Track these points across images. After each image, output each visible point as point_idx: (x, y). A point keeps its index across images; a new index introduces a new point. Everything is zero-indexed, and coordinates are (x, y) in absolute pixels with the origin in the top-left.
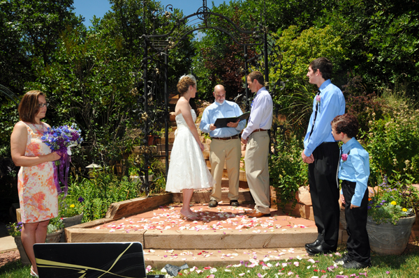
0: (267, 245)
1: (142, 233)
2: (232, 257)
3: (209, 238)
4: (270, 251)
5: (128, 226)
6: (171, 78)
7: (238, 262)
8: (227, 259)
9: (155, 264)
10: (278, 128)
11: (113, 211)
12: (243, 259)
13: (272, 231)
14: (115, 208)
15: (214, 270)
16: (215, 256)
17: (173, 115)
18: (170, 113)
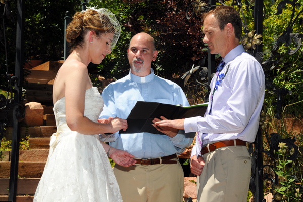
17: (35, 110)
18: (26, 104)
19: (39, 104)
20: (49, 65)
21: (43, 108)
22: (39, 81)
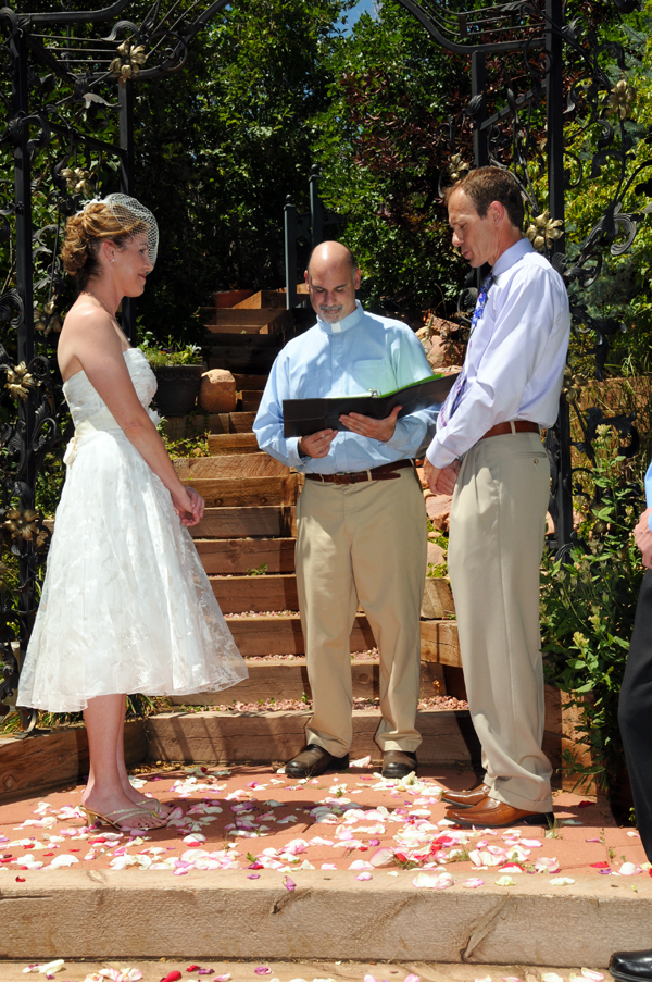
0: (480, 947)
3: (216, 904)
4: (485, 976)
6: (234, 217)
10: (601, 429)
13: (506, 881)
17: (219, 384)
18: (203, 375)
19: (227, 372)
20: (260, 298)
21: (233, 380)
22: (245, 329)
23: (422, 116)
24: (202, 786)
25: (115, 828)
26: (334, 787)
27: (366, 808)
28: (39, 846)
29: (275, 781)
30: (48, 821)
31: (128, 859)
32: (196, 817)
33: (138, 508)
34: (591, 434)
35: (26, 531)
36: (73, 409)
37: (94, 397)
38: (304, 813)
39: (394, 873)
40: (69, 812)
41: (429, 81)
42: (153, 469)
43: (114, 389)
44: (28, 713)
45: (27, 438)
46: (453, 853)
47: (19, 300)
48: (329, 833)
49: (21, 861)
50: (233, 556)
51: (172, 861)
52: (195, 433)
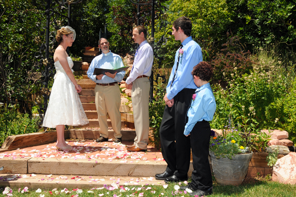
0: (132, 173)
1: (26, 160)
2: (98, 182)
3: (83, 165)
4: (132, 178)
5: (18, 154)
7: (102, 186)
8: (94, 183)
9: (32, 186)
10: (159, 78)
11: (8, 142)
12: (107, 183)
13: (137, 162)
14: (11, 140)
15: (80, 191)
16: (85, 180)
17: (85, 65)
18: (82, 63)
19: (87, 63)
20: (94, 49)
21: (88, 65)
22: (91, 54)
23: (127, 16)
24: (79, 143)
25: (62, 151)
26: (105, 144)
27: (111, 148)
28: (47, 153)
29: (94, 143)
30: (49, 149)
31: (65, 156)
32: (78, 149)
33: (68, 88)
34: (157, 79)
35: (46, 92)
36: (56, 68)
37: (60, 66)
38: (99, 149)
39: (116, 160)
40: (53, 147)
41: (129, 9)
42: (72, 81)
43: (65, 65)
44: (45, 128)
45: (47, 74)
46: (128, 156)
47: (46, 46)
48: (104, 153)
49: (43, 156)
50: (87, 99)
51: (73, 157)
52: (80, 74)
